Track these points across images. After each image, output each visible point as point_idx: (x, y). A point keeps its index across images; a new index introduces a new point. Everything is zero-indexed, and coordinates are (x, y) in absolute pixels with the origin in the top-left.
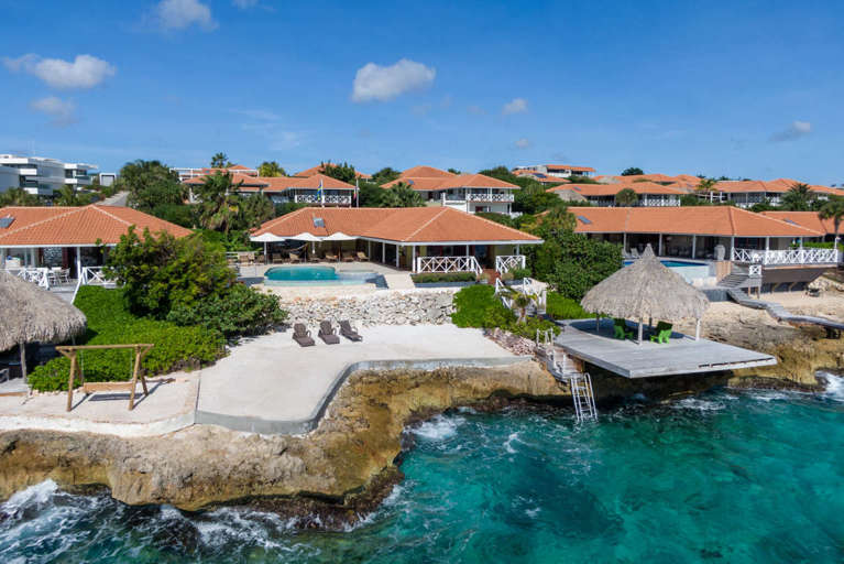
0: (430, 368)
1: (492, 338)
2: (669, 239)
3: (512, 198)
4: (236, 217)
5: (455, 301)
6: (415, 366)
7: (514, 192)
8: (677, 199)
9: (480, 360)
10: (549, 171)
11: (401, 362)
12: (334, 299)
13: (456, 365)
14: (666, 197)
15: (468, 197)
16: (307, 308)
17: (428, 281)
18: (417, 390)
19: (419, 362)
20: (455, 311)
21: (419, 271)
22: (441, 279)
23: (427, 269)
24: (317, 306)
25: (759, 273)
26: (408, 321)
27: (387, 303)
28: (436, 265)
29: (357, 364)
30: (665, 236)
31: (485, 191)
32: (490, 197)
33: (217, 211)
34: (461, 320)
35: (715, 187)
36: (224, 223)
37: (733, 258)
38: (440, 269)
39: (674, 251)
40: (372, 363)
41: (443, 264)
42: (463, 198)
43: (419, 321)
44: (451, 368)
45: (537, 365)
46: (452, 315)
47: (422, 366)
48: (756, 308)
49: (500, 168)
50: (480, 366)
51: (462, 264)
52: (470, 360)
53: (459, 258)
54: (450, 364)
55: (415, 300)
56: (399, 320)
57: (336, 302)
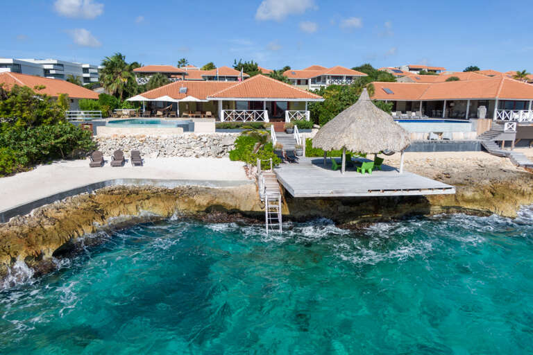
0: (171, 186)
1: (246, 169)
2: (452, 104)
4: (125, 86)
5: (237, 141)
9: (211, 182)
10: (410, 70)
11: (148, 180)
12: (143, 137)
13: (193, 185)
15: (328, 82)
16: (119, 142)
17: (227, 128)
19: (162, 181)
20: (234, 149)
21: (222, 121)
23: (229, 119)
25: (514, 129)
26: (195, 155)
27: (181, 141)
28: (236, 116)
29: (114, 180)
30: (449, 102)
31: (341, 77)
32: (344, 82)
33: (113, 82)
34: (234, 155)
36: (117, 90)
37: (495, 118)
38: (239, 119)
39: (455, 114)
40: (125, 180)
41: (242, 116)
42: (325, 83)
43: (203, 155)
44: (188, 187)
45: (254, 188)
46: (231, 152)
48: (502, 156)
49: (366, 65)
51: (257, 116)
52: (203, 182)
54: (188, 184)
55: (204, 139)
56: (187, 154)
57: (143, 139)
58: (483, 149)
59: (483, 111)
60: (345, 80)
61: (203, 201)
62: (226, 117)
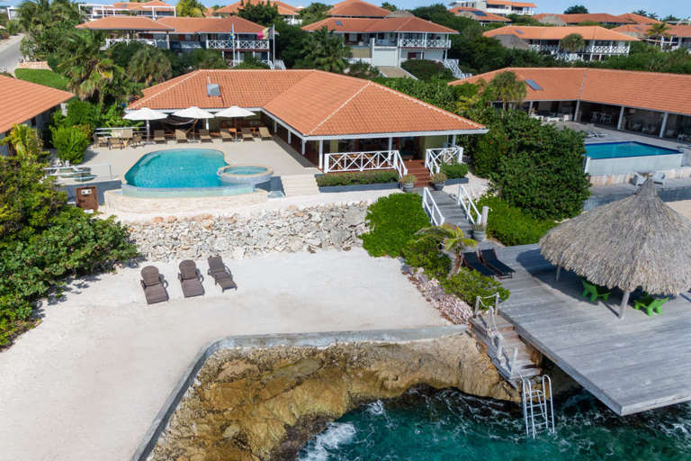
1: (412, 279)
3: (448, 44)
4: (110, 86)
5: (369, 216)
6: (302, 343)
7: (451, 37)
8: (626, 45)
9: (392, 333)
12: (209, 217)
13: (358, 341)
14: (615, 43)
15: (400, 42)
16: (170, 232)
17: (337, 184)
18: (298, 389)
19: (305, 336)
20: (367, 231)
21: (327, 170)
22: (353, 181)
23: (336, 167)
24: (183, 229)
26: (305, 247)
27: (278, 223)
28: (349, 161)
30: (627, 109)
31: (418, 35)
32: (424, 43)
33: (87, 78)
34: (375, 245)
35: (666, 31)
36: (97, 92)
38: (354, 166)
40: (240, 340)
41: (358, 161)
42: (395, 43)
43: (320, 246)
44: (350, 345)
46: (364, 237)
47: (311, 342)
49: (437, 5)
50: (392, 341)
51: (382, 159)
53: (379, 153)
54: (351, 340)
55: (317, 217)
56: (293, 245)
57: (211, 222)
60: (425, 40)
62: (331, 163)
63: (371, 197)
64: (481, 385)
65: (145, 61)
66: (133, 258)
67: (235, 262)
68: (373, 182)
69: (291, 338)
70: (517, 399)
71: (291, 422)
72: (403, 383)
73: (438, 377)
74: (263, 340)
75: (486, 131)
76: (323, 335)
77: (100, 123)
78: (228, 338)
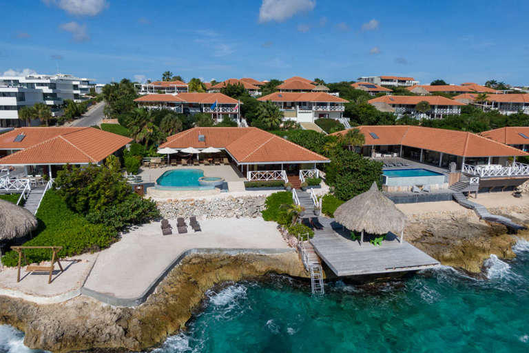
0: (234, 254)
1: (280, 231)
3: (343, 109)
4: (151, 136)
5: (266, 202)
6: (225, 252)
7: (345, 104)
8: (458, 108)
10: (382, 80)
11: (216, 249)
12: (192, 200)
13: (249, 253)
15: (314, 108)
17: (255, 186)
18: (221, 269)
19: (226, 250)
20: (265, 209)
21: (250, 180)
22: (263, 185)
23: (255, 178)
24: (181, 205)
25: (478, 182)
26: (235, 215)
27: (223, 204)
28: (261, 176)
29: (190, 250)
30: (425, 151)
32: (328, 108)
33: (140, 132)
34: (267, 216)
35: (487, 99)
36: (144, 139)
37: (463, 170)
38: (263, 178)
39: (430, 160)
40: (199, 250)
41: (265, 175)
42: (311, 109)
43: (242, 215)
44: (246, 254)
45: (297, 256)
46: (263, 212)
47: (229, 252)
48: (468, 208)
49: (344, 83)
50: (263, 253)
51: (277, 175)
53: (275, 171)
54: (246, 252)
55: (241, 201)
56: (229, 215)
57: (193, 202)
58: (454, 199)
59: (453, 166)
60: (329, 107)
61: (261, 267)
62: (252, 176)
63: (268, 193)
64: (296, 272)
65: (168, 121)
66: (157, 217)
67: (202, 221)
68: (272, 186)
69: (221, 250)
70: (309, 277)
71: (217, 282)
72: (264, 269)
73: (279, 268)
74: (209, 250)
75: (330, 161)
76: (234, 249)
77: (145, 155)
78: (195, 249)
